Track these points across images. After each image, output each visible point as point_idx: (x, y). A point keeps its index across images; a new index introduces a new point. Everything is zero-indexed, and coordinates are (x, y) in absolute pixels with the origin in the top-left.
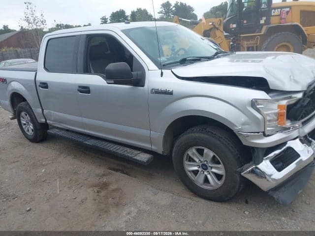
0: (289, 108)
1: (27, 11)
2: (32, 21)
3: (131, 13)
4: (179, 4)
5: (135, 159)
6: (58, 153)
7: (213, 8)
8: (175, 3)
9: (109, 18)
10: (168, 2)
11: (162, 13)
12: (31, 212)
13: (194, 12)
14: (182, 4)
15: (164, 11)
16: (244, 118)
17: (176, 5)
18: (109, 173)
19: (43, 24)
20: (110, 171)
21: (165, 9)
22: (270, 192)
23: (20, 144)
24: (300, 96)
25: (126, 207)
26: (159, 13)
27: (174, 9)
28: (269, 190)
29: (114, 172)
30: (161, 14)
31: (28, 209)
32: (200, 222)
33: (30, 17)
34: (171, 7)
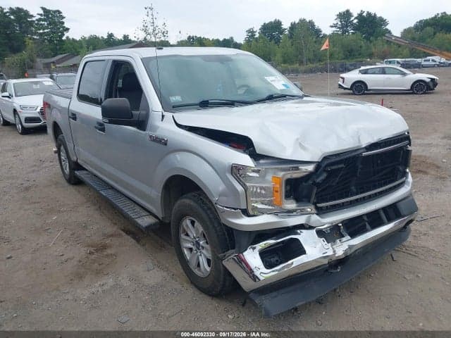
0: (290, 182)
1: (146, 18)
2: (151, 31)
3: (289, 25)
4: (365, 14)
5: (136, 222)
6: (85, 200)
7: (421, 21)
8: (359, 13)
9: (258, 31)
10: (348, 11)
11: (335, 27)
12: (10, 260)
13: (387, 27)
14: (369, 14)
15: (339, 23)
16: (222, 187)
17: (360, 16)
18: (120, 234)
19: (164, 36)
20: (122, 232)
21: (341, 22)
22: (252, 294)
23: (56, 184)
24: (311, 168)
25: (106, 277)
26: (332, 27)
27: (355, 21)
28: (251, 291)
29: (124, 234)
30: (334, 29)
31: (9, 256)
32: (168, 314)
33: (149, 26)
34: (352, 19)
